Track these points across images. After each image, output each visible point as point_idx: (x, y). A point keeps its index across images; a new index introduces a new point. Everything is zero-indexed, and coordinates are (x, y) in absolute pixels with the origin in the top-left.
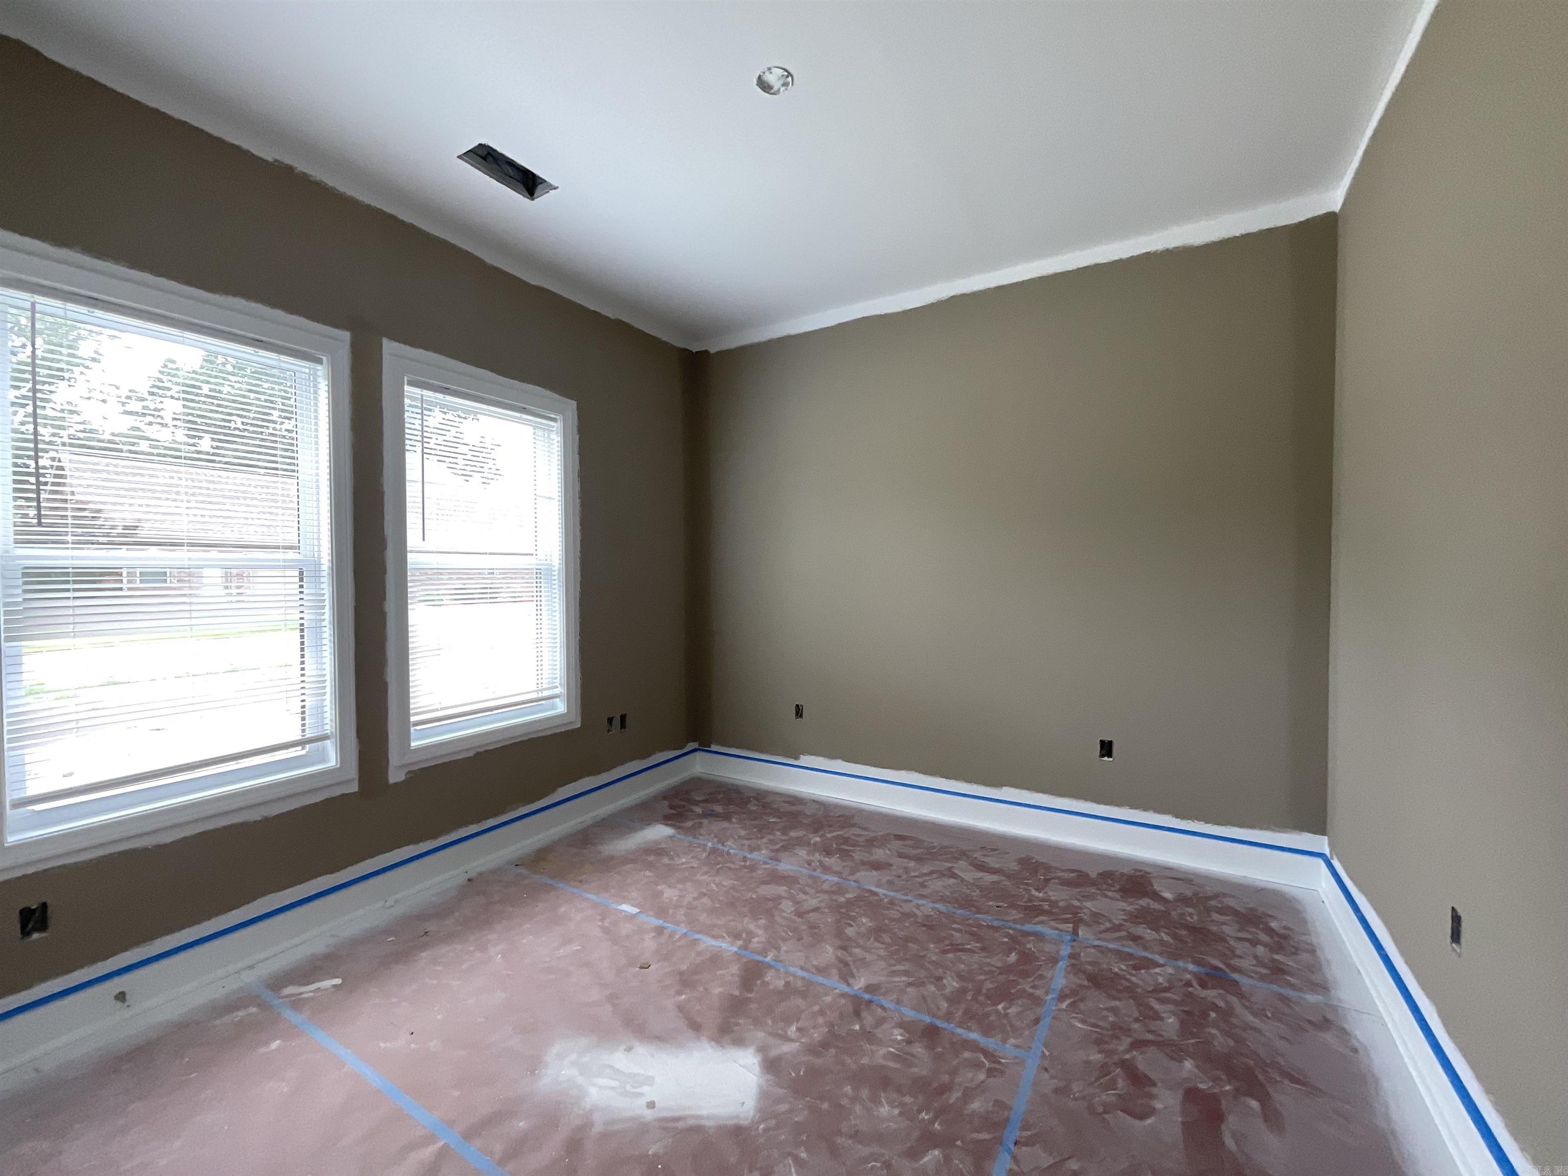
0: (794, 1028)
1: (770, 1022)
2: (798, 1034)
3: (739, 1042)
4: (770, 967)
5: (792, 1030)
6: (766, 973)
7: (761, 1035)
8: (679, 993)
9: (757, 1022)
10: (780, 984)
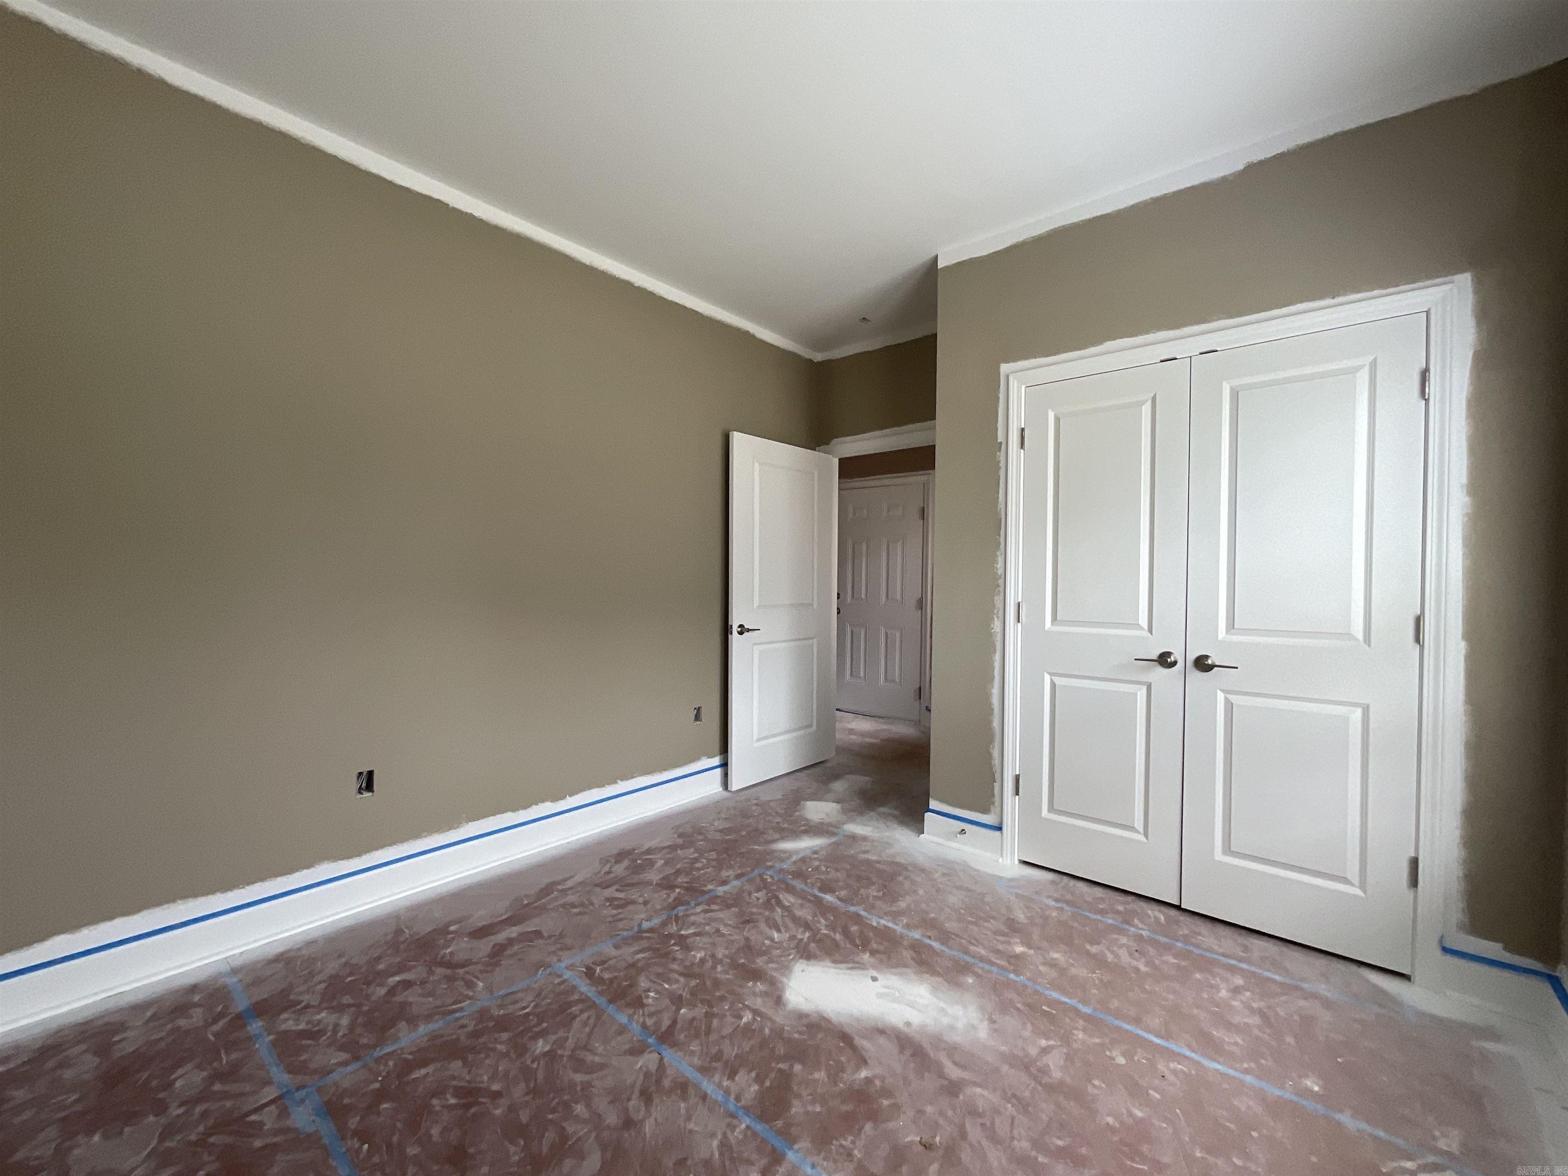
0: (745, 1020)
1: (767, 1031)
2: (742, 1013)
3: (801, 1016)
4: (747, 1110)
5: (747, 1017)
6: (755, 1099)
7: (779, 1019)
8: (868, 1081)
9: (778, 1033)
10: (742, 1077)
